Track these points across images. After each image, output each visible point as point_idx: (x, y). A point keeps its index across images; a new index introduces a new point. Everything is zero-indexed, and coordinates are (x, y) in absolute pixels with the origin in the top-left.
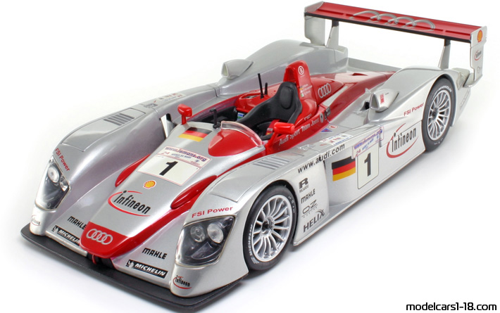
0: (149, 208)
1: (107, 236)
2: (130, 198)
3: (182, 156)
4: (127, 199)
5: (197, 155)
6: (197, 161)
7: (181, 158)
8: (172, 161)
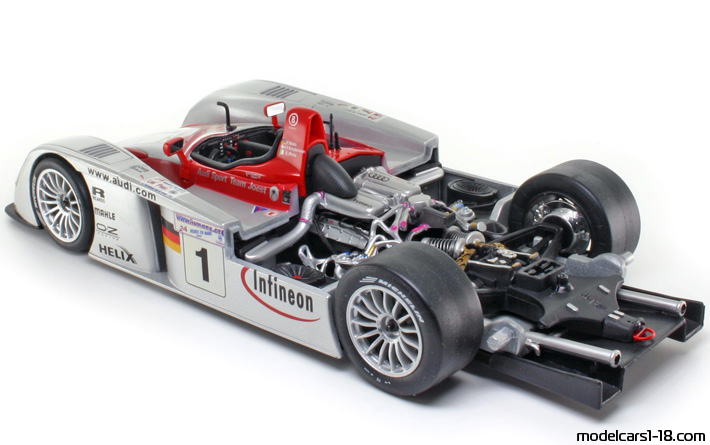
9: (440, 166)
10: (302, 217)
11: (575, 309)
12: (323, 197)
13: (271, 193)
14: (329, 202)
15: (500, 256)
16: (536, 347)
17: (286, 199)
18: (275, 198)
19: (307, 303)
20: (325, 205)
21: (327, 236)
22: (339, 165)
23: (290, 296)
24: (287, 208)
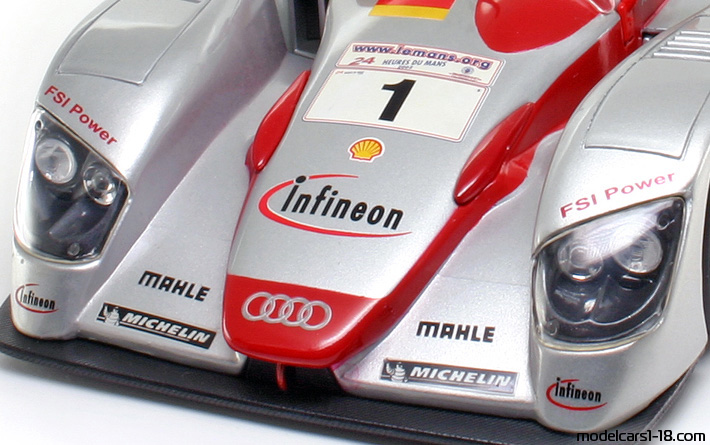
0: (400, 214)
1: (309, 306)
2: (328, 195)
3: (415, 62)
4: (321, 198)
5: (460, 56)
6: (467, 71)
7: (416, 68)
8: (397, 79)
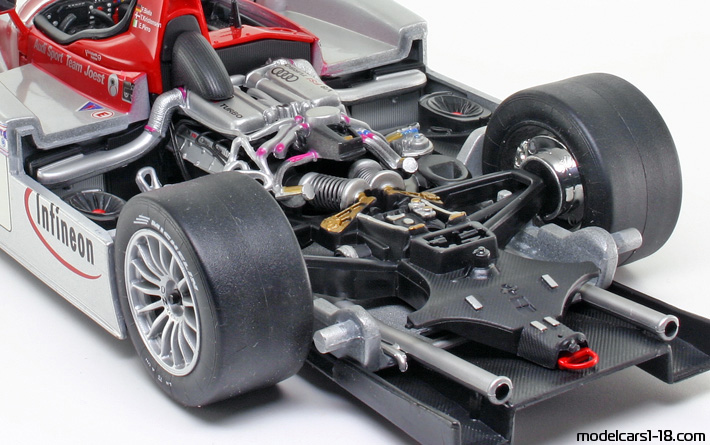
9: (423, 69)
10: (149, 124)
11: (477, 305)
12: (185, 95)
13: (109, 83)
14: (192, 105)
15: (410, 212)
16: (402, 359)
17: (126, 95)
18: (113, 91)
19: (85, 248)
20: (186, 108)
21: (185, 156)
22: (215, 54)
23: (71, 237)
24: (127, 108)
